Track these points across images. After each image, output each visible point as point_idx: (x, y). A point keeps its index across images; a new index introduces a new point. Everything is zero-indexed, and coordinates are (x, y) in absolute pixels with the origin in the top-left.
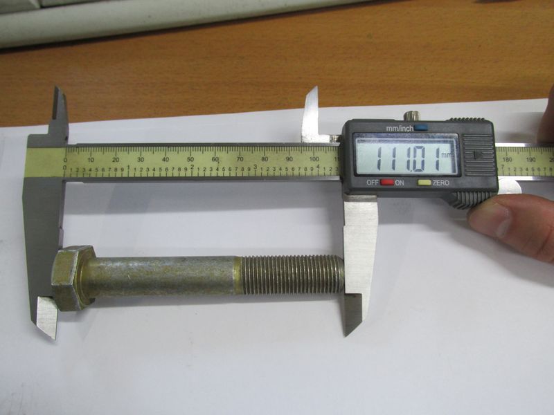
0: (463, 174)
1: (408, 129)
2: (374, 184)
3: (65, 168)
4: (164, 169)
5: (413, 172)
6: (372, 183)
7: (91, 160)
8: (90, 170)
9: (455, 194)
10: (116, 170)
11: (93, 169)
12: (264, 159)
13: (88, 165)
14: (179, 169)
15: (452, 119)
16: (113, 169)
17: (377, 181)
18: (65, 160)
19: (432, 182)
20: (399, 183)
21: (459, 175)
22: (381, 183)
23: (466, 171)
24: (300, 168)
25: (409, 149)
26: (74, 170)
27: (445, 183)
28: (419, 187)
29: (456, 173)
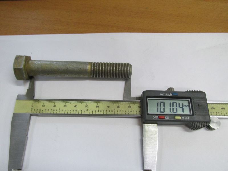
0: (194, 114)
1: (170, 95)
2: (156, 118)
3: (32, 109)
4: (75, 110)
5: (173, 113)
6: (155, 117)
7: (44, 106)
8: (43, 110)
9: (191, 123)
10: (54, 110)
11: (44, 110)
12: (118, 107)
13: (42, 108)
14: (82, 111)
15: (188, 91)
16: (53, 110)
17: (157, 117)
18: (32, 106)
19: (181, 118)
20: (167, 118)
21: (193, 115)
22: (159, 118)
23: (195, 113)
24: (134, 111)
25: (170, 103)
26: (36, 110)
27: (187, 118)
28: (175, 120)
29: (192, 114)
